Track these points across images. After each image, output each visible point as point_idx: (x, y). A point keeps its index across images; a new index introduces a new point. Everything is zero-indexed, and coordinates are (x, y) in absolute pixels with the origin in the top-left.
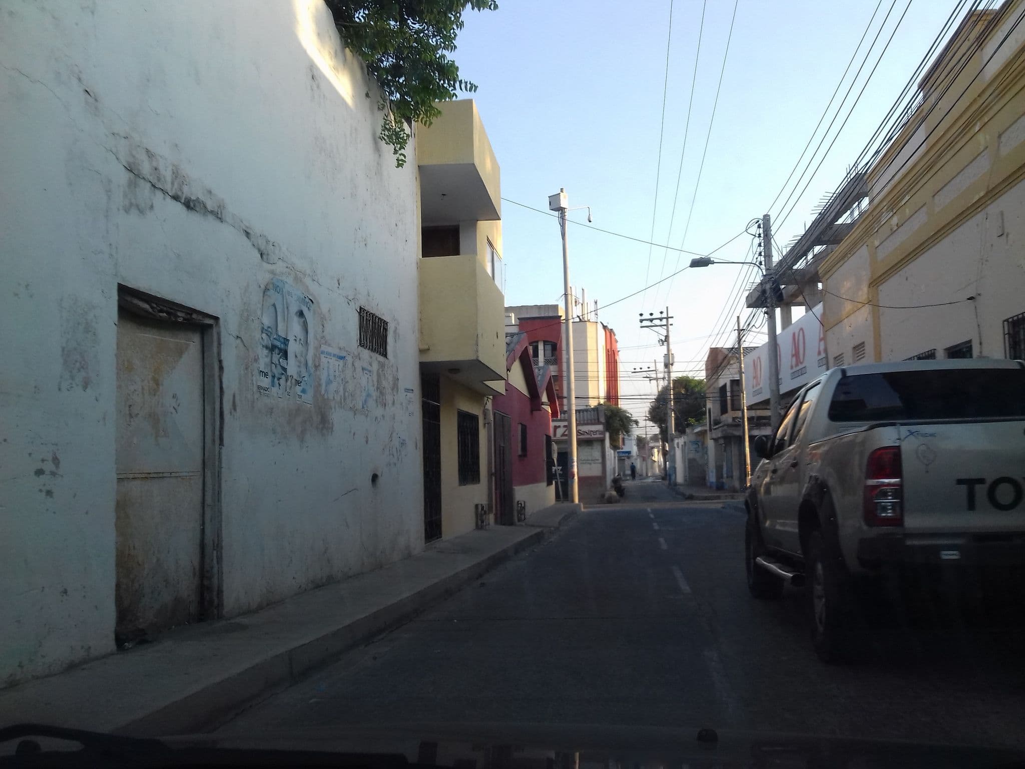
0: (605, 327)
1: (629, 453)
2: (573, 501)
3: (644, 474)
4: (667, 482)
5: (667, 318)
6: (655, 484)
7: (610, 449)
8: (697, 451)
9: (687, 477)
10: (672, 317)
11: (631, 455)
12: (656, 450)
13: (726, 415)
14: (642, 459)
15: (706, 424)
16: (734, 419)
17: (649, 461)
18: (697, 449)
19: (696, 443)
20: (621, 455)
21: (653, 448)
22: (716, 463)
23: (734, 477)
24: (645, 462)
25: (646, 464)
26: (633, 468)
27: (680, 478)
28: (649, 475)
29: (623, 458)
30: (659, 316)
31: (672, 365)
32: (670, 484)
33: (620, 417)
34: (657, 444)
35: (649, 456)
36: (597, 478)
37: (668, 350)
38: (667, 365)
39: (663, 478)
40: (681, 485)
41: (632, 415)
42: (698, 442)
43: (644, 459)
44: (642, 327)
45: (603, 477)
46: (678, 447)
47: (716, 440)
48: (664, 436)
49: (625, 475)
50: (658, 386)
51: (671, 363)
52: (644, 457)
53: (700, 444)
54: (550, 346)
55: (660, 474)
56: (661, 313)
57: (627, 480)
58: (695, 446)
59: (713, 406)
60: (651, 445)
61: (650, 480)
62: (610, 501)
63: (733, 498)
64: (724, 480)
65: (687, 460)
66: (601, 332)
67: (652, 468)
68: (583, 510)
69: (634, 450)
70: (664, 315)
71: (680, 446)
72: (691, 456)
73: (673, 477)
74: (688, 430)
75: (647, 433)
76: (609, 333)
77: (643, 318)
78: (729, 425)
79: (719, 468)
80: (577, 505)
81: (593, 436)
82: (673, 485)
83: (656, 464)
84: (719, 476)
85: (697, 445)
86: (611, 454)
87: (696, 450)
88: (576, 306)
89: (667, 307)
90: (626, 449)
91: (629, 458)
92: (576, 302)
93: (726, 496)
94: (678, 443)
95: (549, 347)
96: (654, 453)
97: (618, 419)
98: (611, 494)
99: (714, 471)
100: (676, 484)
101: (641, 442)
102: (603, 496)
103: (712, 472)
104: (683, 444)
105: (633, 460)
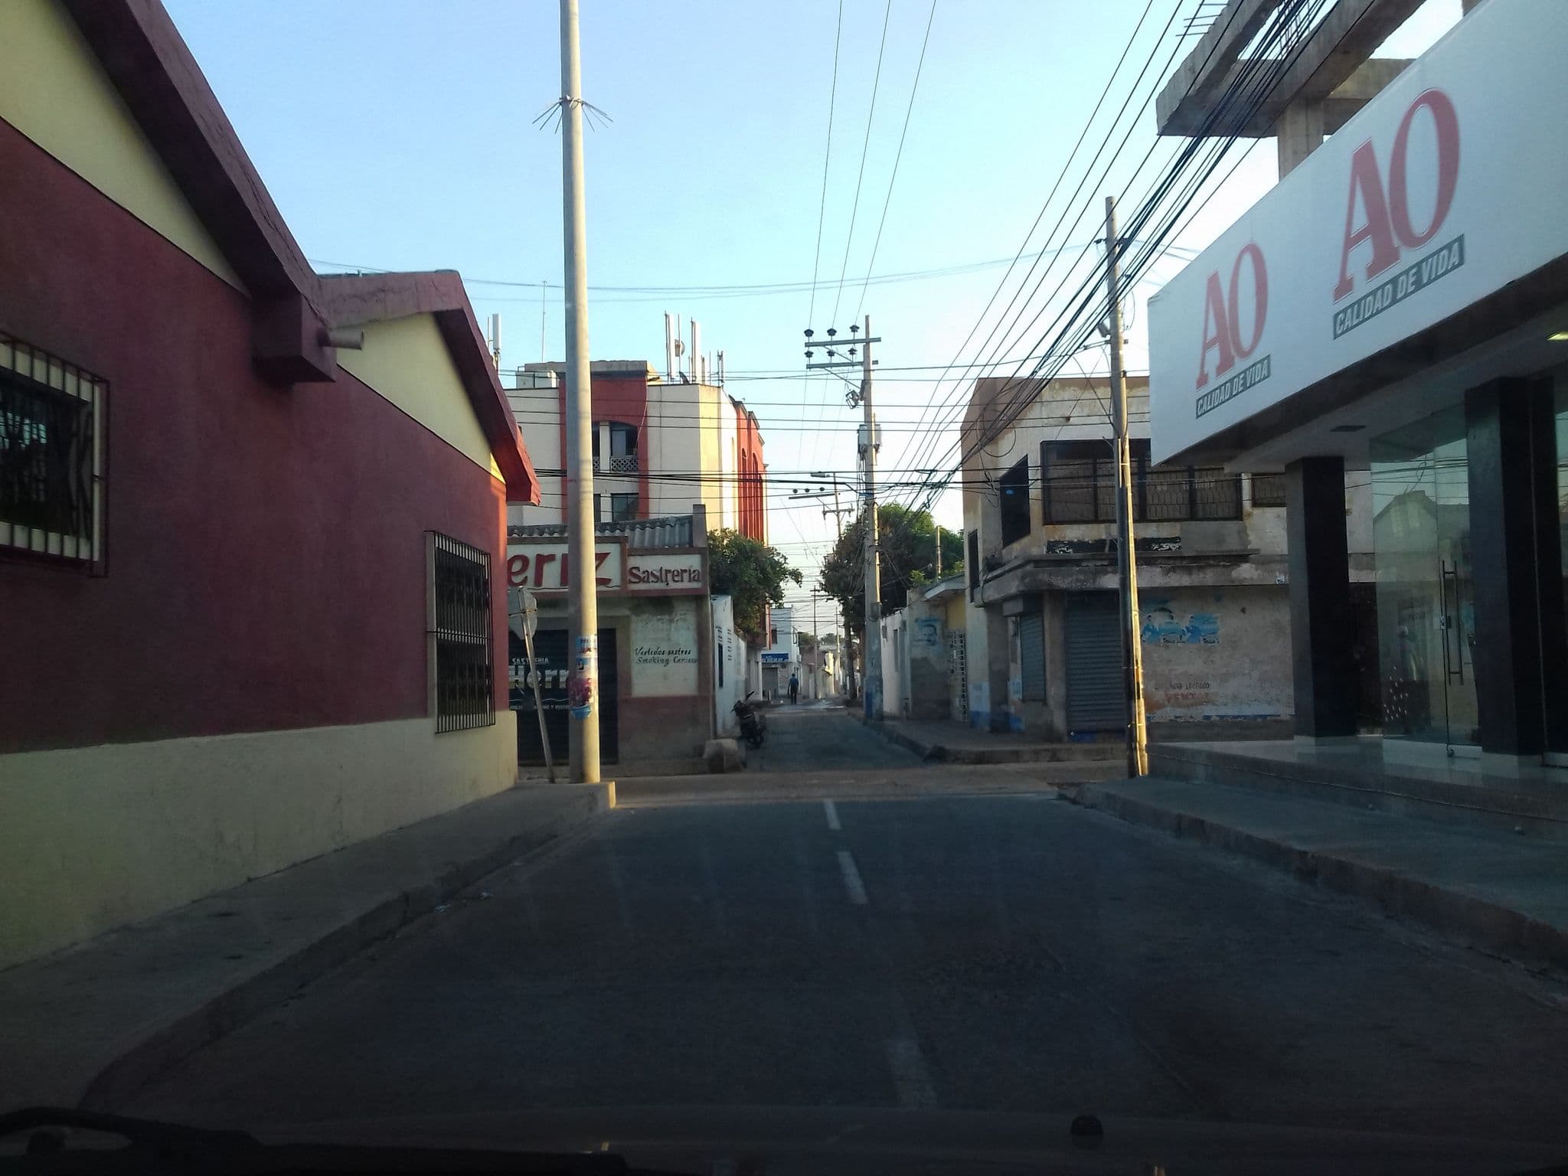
0: (737, 405)
1: (785, 656)
2: (581, 775)
3: (812, 695)
4: (861, 712)
5: (867, 342)
6: (835, 714)
7: (734, 637)
8: (931, 642)
9: (910, 701)
10: (878, 340)
11: (789, 660)
12: (831, 655)
13: (1025, 541)
14: (807, 668)
15: (963, 575)
16: (1051, 546)
17: (820, 674)
18: (932, 639)
19: (929, 623)
20: (770, 660)
21: (825, 652)
22: (990, 665)
23: (1051, 702)
24: (813, 674)
25: (815, 676)
26: (794, 684)
27: (890, 701)
28: (820, 697)
29: (773, 666)
30: (850, 336)
31: (877, 447)
32: (869, 714)
33: (757, 560)
34: (833, 647)
35: (820, 665)
36: (682, 700)
37: (868, 415)
38: (865, 451)
39: (848, 703)
40: (893, 718)
41: (786, 559)
42: (935, 620)
43: (811, 670)
44: (809, 367)
45: (702, 701)
46: (885, 636)
47: (990, 607)
48: (855, 616)
49: (776, 696)
50: (839, 525)
51: (874, 443)
52: (810, 666)
53: (938, 626)
54: (624, 433)
55: (838, 695)
56: (854, 329)
57: (782, 705)
58: (927, 631)
59: (984, 526)
60: (823, 647)
61: (823, 706)
62: (718, 764)
63: (1054, 757)
64: (1012, 710)
65: (908, 664)
66: (729, 411)
67: (825, 685)
68: (613, 802)
69: (795, 652)
70: (861, 334)
71: (890, 633)
72: (918, 653)
73: (876, 701)
74: (911, 595)
75: (817, 619)
76: (748, 422)
77: (812, 339)
78: (1038, 562)
79: (999, 679)
80: (597, 787)
81: (673, 585)
82: (876, 718)
83: (831, 679)
84: (1000, 697)
85: (932, 629)
86: (738, 648)
87: (929, 641)
88: (677, 355)
89: (867, 317)
90: (776, 649)
91: (784, 666)
92: (677, 346)
93: (1036, 753)
94: (885, 628)
95: (621, 437)
96: (829, 660)
97: (753, 565)
98: (720, 746)
99: (986, 685)
100: (882, 717)
101: (806, 643)
102: (699, 751)
103: (979, 688)
104: (897, 626)
105: (791, 670)
